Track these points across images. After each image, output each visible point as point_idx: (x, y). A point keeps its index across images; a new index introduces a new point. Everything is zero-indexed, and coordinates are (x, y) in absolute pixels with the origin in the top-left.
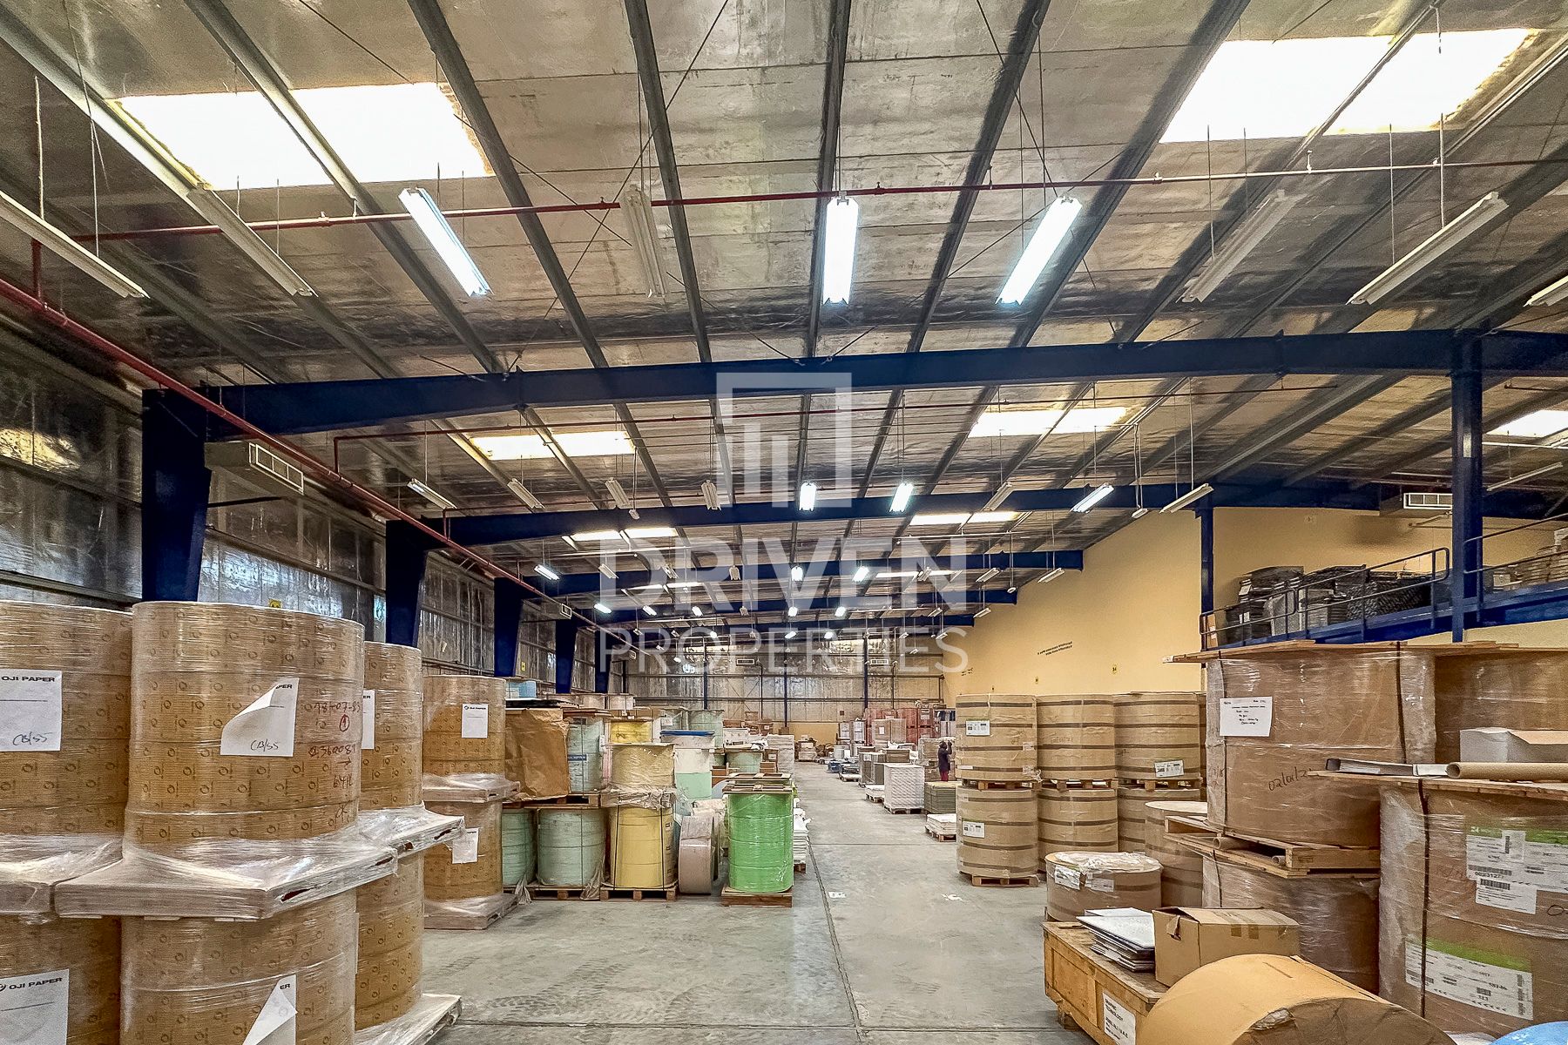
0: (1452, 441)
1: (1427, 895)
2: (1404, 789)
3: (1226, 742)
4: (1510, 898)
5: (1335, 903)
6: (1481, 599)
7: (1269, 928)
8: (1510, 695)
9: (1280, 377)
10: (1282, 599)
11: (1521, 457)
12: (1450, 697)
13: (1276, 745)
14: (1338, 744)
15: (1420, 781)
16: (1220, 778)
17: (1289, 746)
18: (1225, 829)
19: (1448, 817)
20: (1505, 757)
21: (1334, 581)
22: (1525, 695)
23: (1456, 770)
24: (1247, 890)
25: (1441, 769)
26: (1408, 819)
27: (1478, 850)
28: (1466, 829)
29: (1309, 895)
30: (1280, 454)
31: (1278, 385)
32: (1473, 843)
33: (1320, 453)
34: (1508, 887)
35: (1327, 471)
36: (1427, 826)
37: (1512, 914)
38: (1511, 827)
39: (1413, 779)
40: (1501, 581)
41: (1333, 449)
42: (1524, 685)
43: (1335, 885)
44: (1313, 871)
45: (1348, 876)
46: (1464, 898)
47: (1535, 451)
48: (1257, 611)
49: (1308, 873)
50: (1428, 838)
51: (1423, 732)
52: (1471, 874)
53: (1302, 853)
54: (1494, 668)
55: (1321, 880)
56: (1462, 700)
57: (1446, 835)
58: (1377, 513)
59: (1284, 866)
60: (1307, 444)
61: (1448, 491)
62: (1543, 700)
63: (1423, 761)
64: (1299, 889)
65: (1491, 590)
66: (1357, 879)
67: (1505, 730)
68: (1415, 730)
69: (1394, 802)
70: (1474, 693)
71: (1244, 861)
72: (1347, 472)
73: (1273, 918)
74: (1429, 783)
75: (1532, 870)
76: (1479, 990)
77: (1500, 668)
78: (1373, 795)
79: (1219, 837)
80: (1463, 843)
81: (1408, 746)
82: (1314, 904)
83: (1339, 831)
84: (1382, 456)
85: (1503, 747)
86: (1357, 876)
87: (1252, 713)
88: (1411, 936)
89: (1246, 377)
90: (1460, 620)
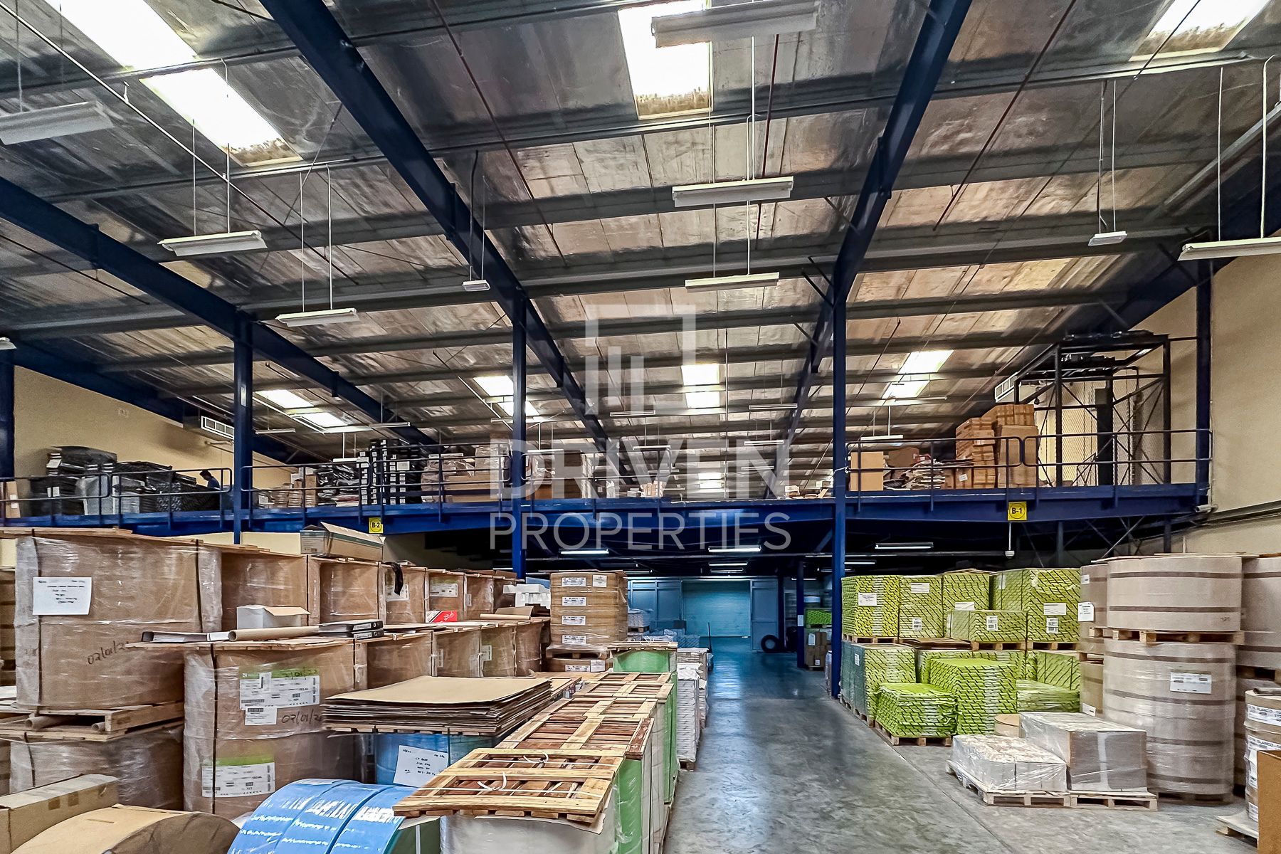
0: (233, 388)
1: (216, 728)
2: (201, 652)
3: (40, 621)
4: (262, 717)
5: (149, 753)
6: (251, 511)
7: (88, 792)
8: (265, 583)
9: (95, 268)
10: (94, 481)
11: (274, 417)
12: (230, 583)
13: (95, 622)
14: (152, 620)
15: (212, 645)
16: (33, 658)
17: (108, 622)
18: (39, 708)
19: (230, 668)
20: (262, 626)
21: (145, 475)
22: (273, 583)
23: (234, 635)
24: (64, 764)
25: (225, 635)
26: (203, 674)
27: (247, 689)
28: (240, 676)
29: (127, 752)
30: (94, 340)
31: (92, 273)
32: (244, 684)
33: (134, 355)
34: (262, 710)
35: (139, 374)
36: (216, 677)
37: (265, 727)
38: (264, 671)
39: (207, 644)
40: (263, 500)
41: (146, 357)
42: (272, 576)
43: (148, 738)
44: (130, 730)
45: (160, 727)
46: (238, 724)
47: (282, 416)
48: (69, 488)
49: (126, 733)
50: (216, 686)
51: (213, 609)
52: (243, 707)
53: (120, 717)
54: (257, 564)
55: (138, 736)
56: (238, 586)
57: (227, 682)
58: (181, 425)
59: (103, 731)
60: (122, 342)
61: (232, 425)
62: (282, 587)
63: (214, 631)
64: (118, 749)
65: (257, 505)
66: (167, 729)
67: (262, 607)
68: (208, 608)
69: (194, 663)
70: (245, 581)
71: (60, 735)
72: (157, 381)
73: (92, 780)
74: (217, 646)
75: (275, 696)
76: (247, 784)
77: (260, 565)
78: (178, 659)
79: (32, 718)
80: (238, 687)
81: (203, 620)
82: (131, 758)
83: (153, 692)
84: (183, 379)
85: (260, 618)
86: (166, 726)
87: (70, 593)
88: (205, 761)
89: (56, 247)
90: (238, 525)
